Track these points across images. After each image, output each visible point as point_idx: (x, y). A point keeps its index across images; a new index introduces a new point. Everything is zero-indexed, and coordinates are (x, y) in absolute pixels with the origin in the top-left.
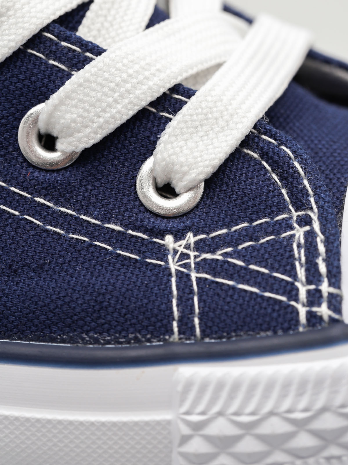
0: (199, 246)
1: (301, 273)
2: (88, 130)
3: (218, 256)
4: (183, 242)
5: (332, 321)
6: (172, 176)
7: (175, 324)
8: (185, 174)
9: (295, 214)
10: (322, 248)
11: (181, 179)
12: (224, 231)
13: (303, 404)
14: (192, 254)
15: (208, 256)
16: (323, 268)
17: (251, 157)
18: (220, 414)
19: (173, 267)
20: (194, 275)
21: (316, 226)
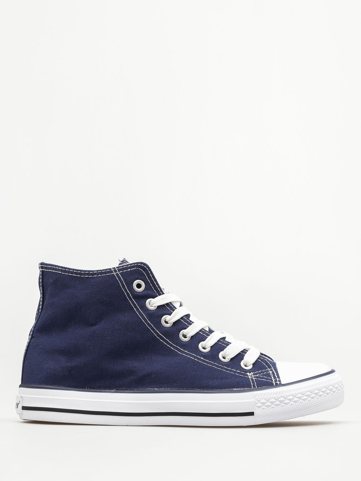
0: (254, 374)
1: (273, 378)
2: (232, 355)
3: (257, 375)
4: (251, 374)
5: (280, 384)
6: (247, 364)
7: (252, 386)
8: (249, 362)
9: (269, 369)
10: (276, 374)
11: (249, 363)
12: (258, 372)
13: (277, 396)
14: (253, 376)
15: (256, 376)
16: (276, 377)
17: (259, 361)
18: (263, 399)
19: (250, 377)
20: (254, 379)
21: (274, 370)
